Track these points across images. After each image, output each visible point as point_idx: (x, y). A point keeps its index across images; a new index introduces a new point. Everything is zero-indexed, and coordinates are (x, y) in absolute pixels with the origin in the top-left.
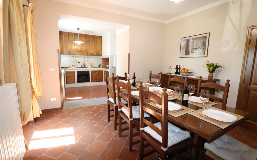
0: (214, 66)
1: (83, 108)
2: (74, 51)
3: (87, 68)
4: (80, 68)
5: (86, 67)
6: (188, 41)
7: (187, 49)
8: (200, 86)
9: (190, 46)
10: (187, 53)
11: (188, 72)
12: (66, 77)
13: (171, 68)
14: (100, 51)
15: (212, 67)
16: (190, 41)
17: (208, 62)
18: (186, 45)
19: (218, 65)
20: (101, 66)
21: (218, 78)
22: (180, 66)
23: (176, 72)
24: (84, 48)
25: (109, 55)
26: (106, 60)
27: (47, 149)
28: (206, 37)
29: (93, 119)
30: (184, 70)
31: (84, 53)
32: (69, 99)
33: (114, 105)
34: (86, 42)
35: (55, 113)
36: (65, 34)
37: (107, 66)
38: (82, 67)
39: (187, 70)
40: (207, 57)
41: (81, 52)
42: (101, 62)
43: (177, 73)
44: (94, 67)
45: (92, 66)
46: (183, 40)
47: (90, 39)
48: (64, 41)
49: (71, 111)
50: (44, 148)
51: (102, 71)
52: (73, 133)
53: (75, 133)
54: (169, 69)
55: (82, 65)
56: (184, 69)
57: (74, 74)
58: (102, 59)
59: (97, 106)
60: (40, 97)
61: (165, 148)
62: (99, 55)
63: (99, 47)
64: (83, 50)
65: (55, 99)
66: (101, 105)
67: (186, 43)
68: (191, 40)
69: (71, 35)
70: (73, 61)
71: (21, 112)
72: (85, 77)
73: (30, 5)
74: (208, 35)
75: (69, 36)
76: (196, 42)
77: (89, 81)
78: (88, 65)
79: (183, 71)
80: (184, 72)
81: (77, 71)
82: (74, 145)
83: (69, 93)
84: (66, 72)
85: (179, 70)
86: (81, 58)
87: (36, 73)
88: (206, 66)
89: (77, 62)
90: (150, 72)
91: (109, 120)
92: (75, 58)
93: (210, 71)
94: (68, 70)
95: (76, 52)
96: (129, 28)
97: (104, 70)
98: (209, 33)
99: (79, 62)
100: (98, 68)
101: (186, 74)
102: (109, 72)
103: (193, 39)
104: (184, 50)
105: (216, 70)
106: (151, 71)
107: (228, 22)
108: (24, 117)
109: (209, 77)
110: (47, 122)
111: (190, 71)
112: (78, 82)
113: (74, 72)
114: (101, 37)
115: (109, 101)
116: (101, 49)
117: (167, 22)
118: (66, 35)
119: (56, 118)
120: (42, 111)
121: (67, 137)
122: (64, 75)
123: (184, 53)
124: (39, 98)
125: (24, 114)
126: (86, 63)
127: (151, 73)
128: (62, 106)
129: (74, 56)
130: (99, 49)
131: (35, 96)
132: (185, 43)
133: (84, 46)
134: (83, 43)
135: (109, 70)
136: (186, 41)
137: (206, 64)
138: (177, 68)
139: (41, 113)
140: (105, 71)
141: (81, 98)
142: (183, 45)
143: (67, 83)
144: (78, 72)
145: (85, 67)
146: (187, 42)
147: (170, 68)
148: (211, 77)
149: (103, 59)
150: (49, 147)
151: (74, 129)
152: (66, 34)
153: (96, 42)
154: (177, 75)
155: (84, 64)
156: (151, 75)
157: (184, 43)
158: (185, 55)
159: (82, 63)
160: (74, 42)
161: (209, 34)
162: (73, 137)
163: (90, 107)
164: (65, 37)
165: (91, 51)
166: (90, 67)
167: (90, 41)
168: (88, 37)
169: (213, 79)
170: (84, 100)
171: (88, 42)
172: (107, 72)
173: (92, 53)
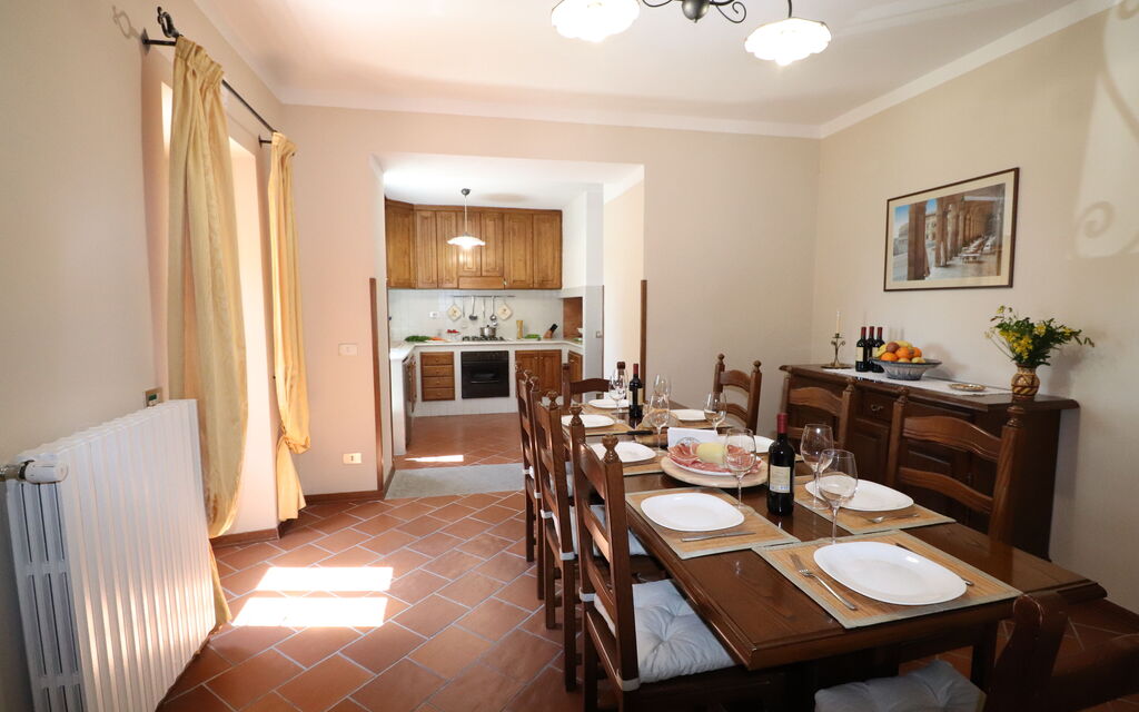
0: (1040, 330)
1: (451, 498)
2: (455, 276)
3: (502, 339)
4: (474, 339)
5: (498, 336)
6: (918, 212)
7: (916, 251)
8: (902, 432)
9: (930, 237)
10: (918, 269)
11: (915, 360)
12: (423, 376)
13: (843, 343)
14: (553, 269)
15: (1026, 341)
16: (927, 213)
17: (1007, 315)
18: (910, 230)
19: (1060, 330)
20: (559, 330)
21: (1073, 396)
22: (880, 330)
23: (861, 359)
24: (490, 259)
25: (584, 284)
26: (574, 305)
27: (288, 632)
28: (999, 189)
29: (476, 545)
30: (894, 352)
31: (493, 281)
32: (418, 460)
33: (536, 494)
34: (500, 237)
35: (351, 512)
36: (424, 214)
37: (579, 330)
38: (484, 338)
39: (912, 353)
40: (1011, 285)
41: (481, 276)
42: (557, 315)
43: (866, 365)
44: (529, 337)
45: (524, 334)
46: (899, 209)
47: (516, 227)
48: (419, 239)
49: (416, 506)
50: (283, 625)
51: (560, 351)
52: (387, 587)
53: (393, 590)
54: (833, 347)
55: (482, 329)
56: (895, 348)
57: (452, 364)
58: (562, 303)
59: (506, 494)
60: (304, 446)
61: (625, 678)
62: (549, 286)
63: (550, 256)
64: (487, 271)
65: (358, 458)
67: (910, 220)
68: (932, 209)
69: (443, 213)
70: (451, 313)
72: (494, 378)
73: (276, 138)
74: (1009, 179)
75: (439, 219)
76: (958, 216)
77: (506, 394)
78: (508, 331)
79: (888, 357)
80: (895, 362)
81: (462, 353)
82: (377, 630)
83: (421, 436)
84: (423, 356)
85: (875, 350)
86: (479, 302)
88: (999, 337)
89: (467, 316)
90: (717, 361)
91: (530, 559)
92: (459, 302)
93: (1018, 358)
94: (431, 347)
95: (461, 279)
96: (642, 177)
97: (566, 347)
98: (1017, 171)
99: (473, 318)
100: (546, 337)
101: (901, 370)
102: (581, 357)
103: (941, 201)
104: (904, 257)
105: (1053, 353)
106: (722, 357)
107: (1104, 110)
108: (215, 509)
109: (1015, 386)
110: (320, 540)
111: (932, 357)
112: (467, 394)
113: (452, 354)
114: (558, 213)
115: (528, 476)
116: (557, 260)
117: (824, 131)
118: (426, 218)
119: (350, 530)
120: (308, 499)
121: (364, 599)
122: (407, 368)
123: (905, 271)
124: (301, 450)
126: (499, 321)
127: (721, 367)
128: (383, 488)
129: (457, 292)
130: (551, 262)
131: (288, 444)
132: (907, 221)
133: (491, 253)
134: (483, 244)
135: (582, 348)
136: (910, 213)
137: (998, 322)
138: (868, 343)
139: (303, 504)
140: (571, 355)
141: (459, 458)
142: (895, 233)
143: (424, 400)
144: (464, 355)
145: (493, 337)
146: (914, 215)
147: (835, 340)
148: (1023, 387)
149: (568, 301)
150: (300, 626)
151: (396, 574)
152: (428, 214)
153: (539, 234)
154: (870, 375)
155: (492, 324)
156: (719, 375)
157: (900, 223)
158: (909, 279)
159: (483, 322)
160: (450, 242)
161: (1013, 173)
162: (381, 604)
163: (481, 499)
164: (422, 224)
165: (519, 272)
166: (515, 335)
167: (514, 234)
168: (506, 217)
169: (1037, 399)
170: (468, 468)
171: (506, 239)
172: (576, 359)
173: (523, 278)
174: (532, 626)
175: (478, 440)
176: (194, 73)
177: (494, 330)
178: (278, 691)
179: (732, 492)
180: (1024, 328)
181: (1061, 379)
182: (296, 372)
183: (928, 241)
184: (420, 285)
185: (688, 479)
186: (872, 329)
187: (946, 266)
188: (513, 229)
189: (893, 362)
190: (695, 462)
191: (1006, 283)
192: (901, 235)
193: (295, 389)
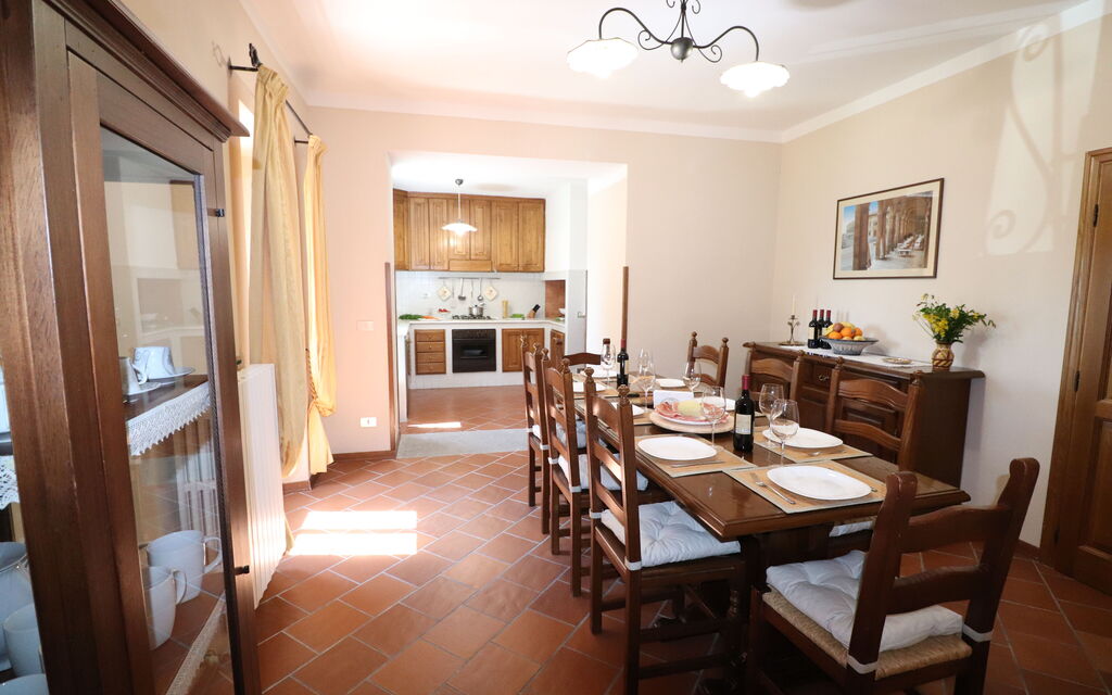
0: (954, 314)
1: (456, 457)
2: (446, 259)
3: (489, 318)
4: (464, 317)
5: (485, 315)
6: (863, 212)
7: (860, 245)
8: (838, 392)
9: (872, 234)
10: (861, 261)
11: (856, 338)
12: (417, 352)
13: (798, 324)
14: (536, 253)
15: (944, 322)
16: (870, 213)
17: (930, 301)
18: (856, 227)
19: (970, 314)
20: (542, 310)
22: (829, 312)
23: (812, 338)
24: (479, 244)
25: (568, 269)
26: (557, 288)
27: (338, 559)
28: (928, 197)
29: (484, 494)
30: (839, 331)
31: (482, 263)
32: (420, 426)
33: (542, 447)
34: (488, 223)
35: (370, 468)
36: (418, 201)
37: (562, 310)
38: (472, 317)
39: (854, 333)
40: (935, 276)
41: (470, 259)
42: (539, 296)
43: (816, 343)
44: (514, 316)
45: (508, 313)
46: (846, 208)
47: (503, 213)
49: (419, 465)
50: (332, 554)
51: (543, 330)
52: (415, 526)
53: (419, 528)
54: (790, 327)
55: (471, 309)
56: (840, 328)
57: (444, 340)
58: (544, 285)
59: (504, 454)
60: (331, 410)
61: (633, 562)
62: (532, 270)
63: (534, 241)
64: (476, 255)
65: (373, 422)
66: (518, 452)
67: (856, 217)
68: (874, 210)
69: (436, 200)
70: (441, 293)
71: (282, 439)
72: (482, 354)
74: (936, 187)
75: (431, 206)
76: (894, 218)
77: (493, 368)
78: (494, 310)
79: (835, 335)
80: (839, 340)
81: (453, 330)
82: (413, 557)
83: (421, 407)
84: (417, 333)
85: (824, 329)
86: (468, 283)
87: (322, 337)
88: (924, 321)
89: (456, 296)
90: (691, 338)
91: (532, 503)
92: (448, 283)
93: (938, 337)
94: (423, 325)
95: (452, 262)
96: (626, 175)
97: (549, 326)
98: (942, 181)
99: (462, 298)
100: (529, 317)
101: (845, 347)
102: (564, 335)
103: (881, 203)
104: (850, 250)
105: (966, 333)
106: (695, 335)
107: (1010, 134)
109: (934, 359)
110: (347, 490)
111: (871, 336)
112: (456, 369)
113: (443, 333)
114: (542, 202)
115: (531, 434)
116: (540, 245)
117: (785, 136)
118: (419, 205)
119: (374, 481)
120: (335, 457)
121: (395, 535)
122: (408, 343)
123: (851, 262)
124: (328, 413)
125: (288, 447)
126: (486, 301)
127: (694, 343)
128: (394, 446)
129: (446, 274)
130: (534, 246)
131: (318, 408)
132: (853, 219)
133: (479, 239)
134: (474, 230)
135: (564, 327)
136: (856, 213)
137: (923, 306)
138: (819, 324)
139: (331, 461)
140: (554, 334)
141: (457, 425)
142: (843, 229)
143: (417, 373)
144: (456, 333)
145: (480, 316)
146: (859, 215)
147: (791, 321)
148: (941, 360)
150: (346, 554)
151: (419, 516)
152: (422, 201)
153: (524, 221)
154: (820, 351)
155: (479, 304)
156: (693, 349)
157: (848, 221)
158: (854, 269)
159: (471, 302)
160: (445, 228)
161: (939, 182)
162: (413, 538)
163: (482, 458)
164: (416, 210)
165: (505, 256)
166: (501, 314)
167: (501, 220)
168: (494, 204)
169: (952, 370)
170: (466, 433)
171: (494, 224)
172: (559, 336)
173: (509, 262)
174: (541, 552)
175: (472, 409)
176: (270, 95)
177: (481, 310)
178: (342, 599)
179: (707, 437)
180: (942, 312)
181: (971, 354)
182: (326, 345)
183: (870, 237)
184: (413, 267)
185: (672, 427)
186: (822, 311)
187: (884, 259)
188: (500, 216)
189: (838, 340)
190: (676, 416)
191: (932, 274)
192: (848, 231)
193: (326, 359)
